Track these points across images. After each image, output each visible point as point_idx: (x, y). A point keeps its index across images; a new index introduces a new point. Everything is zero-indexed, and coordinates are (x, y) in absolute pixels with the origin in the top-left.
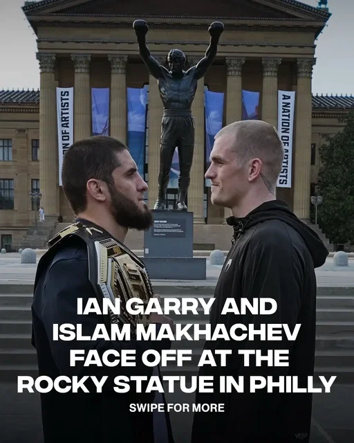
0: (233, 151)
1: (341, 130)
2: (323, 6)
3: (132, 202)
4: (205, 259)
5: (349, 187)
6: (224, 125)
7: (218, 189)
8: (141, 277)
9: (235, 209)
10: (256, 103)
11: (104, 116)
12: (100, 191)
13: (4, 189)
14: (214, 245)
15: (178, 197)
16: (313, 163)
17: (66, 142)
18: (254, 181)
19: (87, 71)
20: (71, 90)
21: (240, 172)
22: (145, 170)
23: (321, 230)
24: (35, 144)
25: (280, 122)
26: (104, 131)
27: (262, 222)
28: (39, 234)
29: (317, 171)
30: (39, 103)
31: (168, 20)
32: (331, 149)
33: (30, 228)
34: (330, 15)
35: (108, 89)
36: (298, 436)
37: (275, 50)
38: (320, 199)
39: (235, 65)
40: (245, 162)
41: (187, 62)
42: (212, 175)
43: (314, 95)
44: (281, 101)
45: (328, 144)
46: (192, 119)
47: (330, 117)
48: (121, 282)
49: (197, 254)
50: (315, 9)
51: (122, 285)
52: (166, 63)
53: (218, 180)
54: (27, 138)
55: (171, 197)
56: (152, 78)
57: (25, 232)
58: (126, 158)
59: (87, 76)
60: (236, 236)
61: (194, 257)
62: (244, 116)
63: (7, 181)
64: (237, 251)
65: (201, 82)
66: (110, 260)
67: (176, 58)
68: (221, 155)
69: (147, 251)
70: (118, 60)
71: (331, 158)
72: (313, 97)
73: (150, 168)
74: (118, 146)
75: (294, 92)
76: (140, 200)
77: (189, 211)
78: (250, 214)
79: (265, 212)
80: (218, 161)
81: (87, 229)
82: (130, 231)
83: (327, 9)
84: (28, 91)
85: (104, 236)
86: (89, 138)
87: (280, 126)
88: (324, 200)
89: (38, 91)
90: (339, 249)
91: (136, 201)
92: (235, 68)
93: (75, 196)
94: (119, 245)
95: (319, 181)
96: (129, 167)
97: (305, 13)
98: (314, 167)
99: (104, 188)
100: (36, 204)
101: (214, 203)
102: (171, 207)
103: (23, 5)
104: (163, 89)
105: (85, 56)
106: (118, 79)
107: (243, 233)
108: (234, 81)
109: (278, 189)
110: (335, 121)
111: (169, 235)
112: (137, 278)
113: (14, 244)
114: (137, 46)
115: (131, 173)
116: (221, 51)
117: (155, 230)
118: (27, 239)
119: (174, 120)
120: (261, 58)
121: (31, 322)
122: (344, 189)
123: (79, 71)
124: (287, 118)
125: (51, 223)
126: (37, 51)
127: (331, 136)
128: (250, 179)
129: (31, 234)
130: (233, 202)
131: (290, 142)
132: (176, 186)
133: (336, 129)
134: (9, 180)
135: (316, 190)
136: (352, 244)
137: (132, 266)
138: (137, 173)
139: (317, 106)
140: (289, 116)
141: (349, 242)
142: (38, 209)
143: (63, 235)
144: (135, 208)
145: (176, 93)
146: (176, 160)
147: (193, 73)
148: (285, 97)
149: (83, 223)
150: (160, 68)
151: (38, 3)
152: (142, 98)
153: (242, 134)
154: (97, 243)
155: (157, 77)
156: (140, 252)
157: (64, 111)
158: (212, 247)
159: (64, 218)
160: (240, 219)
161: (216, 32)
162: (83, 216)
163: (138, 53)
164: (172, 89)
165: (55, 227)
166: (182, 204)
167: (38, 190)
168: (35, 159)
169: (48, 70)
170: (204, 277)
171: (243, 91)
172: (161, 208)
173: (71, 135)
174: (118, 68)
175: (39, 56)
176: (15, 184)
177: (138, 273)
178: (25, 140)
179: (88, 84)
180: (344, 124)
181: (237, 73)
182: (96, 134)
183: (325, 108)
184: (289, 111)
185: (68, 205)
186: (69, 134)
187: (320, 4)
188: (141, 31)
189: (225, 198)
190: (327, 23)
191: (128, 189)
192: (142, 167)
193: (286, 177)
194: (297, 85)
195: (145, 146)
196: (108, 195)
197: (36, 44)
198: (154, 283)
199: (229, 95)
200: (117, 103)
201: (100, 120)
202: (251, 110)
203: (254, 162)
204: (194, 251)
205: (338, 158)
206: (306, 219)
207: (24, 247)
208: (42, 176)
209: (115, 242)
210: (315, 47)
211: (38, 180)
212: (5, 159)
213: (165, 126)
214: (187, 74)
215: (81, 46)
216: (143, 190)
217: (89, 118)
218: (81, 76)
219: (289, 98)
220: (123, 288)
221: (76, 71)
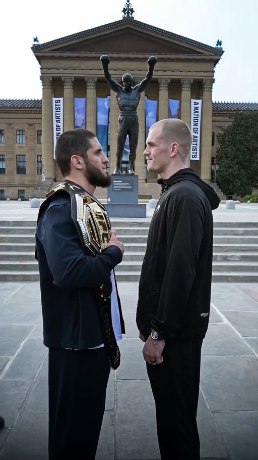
0: (161, 138)
1: (231, 124)
2: (219, 46)
3: (98, 170)
4: (146, 205)
5: (236, 159)
6: (157, 120)
7: (152, 162)
8: (104, 217)
9: (162, 174)
10: (178, 108)
11: (82, 115)
12: (79, 163)
13: (20, 161)
14: (151, 196)
15: (129, 166)
16: (213, 144)
17: (59, 132)
18: (174, 156)
19: (72, 87)
20: (61, 99)
21: (165, 151)
22: (108, 149)
23: (218, 186)
24: (39, 133)
25: (192, 119)
26: (82, 125)
27: (179, 182)
28: (42, 189)
29: (216, 150)
30: (41, 108)
31: (122, 56)
32: (224, 135)
33: (36, 185)
34: (223, 52)
35: (85, 99)
36: (202, 315)
37: (189, 74)
38: (217, 167)
39: (164, 83)
40: (168, 145)
41: (134, 82)
42: (147, 153)
43: (214, 102)
44: (193, 106)
45: (222, 132)
46: (137, 117)
47: (223, 116)
48: (91, 220)
49: (141, 202)
50: (214, 48)
51: (92, 222)
52: (121, 83)
53: (151, 156)
54: (34, 129)
55: (124, 166)
56: (112, 91)
57: (33, 189)
58: (95, 143)
59: (72, 91)
60: (163, 191)
61: (139, 204)
62: (170, 116)
63: (22, 156)
64: (163, 200)
65: (143, 94)
66: (85, 206)
67: (127, 79)
68: (153, 141)
69: (109, 200)
70: (91, 80)
71: (224, 141)
72: (213, 103)
73: (111, 148)
74: (91, 135)
75: (201, 100)
76: (104, 169)
77: (135, 175)
78: (171, 177)
79: (181, 175)
80: (151, 144)
81: (71, 186)
82: (97, 188)
83: (222, 48)
84: (35, 100)
85: (81, 191)
86: (72, 130)
87: (192, 122)
88: (220, 168)
89: (41, 100)
90: (230, 198)
91: (101, 170)
92: (164, 85)
93: (64, 166)
94: (90, 196)
95: (217, 156)
96: (97, 148)
97: (208, 51)
98: (213, 147)
99: (81, 160)
100: (40, 171)
101: (150, 170)
102: (124, 172)
103: (32, 46)
104: (119, 99)
105: (70, 78)
106: (91, 92)
107: (167, 189)
108: (163, 93)
109: (191, 161)
110: (227, 119)
111: (123, 190)
112: (101, 217)
113: (26, 195)
114: (103, 72)
115: (98, 152)
116: (155, 75)
117: (114, 187)
118: (34, 192)
119: (126, 118)
120: (180, 79)
121: (35, 245)
122: (232, 160)
123: (67, 87)
124: (197, 116)
125: (50, 183)
126: (40, 75)
127: (224, 128)
128: (172, 156)
129: (37, 189)
130: (161, 170)
131: (199, 131)
132: (128, 159)
133: (228, 123)
134: (23, 155)
135: (215, 162)
136: (237, 196)
137: (99, 210)
138: (102, 152)
139: (215, 109)
140: (198, 115)
141: (236, 194)
142: (41, 174)
143: (56, 190)
144: (101, 173)
145: (127, 101)
146: (127, 143)
147: (138, 89)
148: (195, 103)
149: (68, 183)
150: (117, 86)
151: (41, 45)
152: (106, 103)
153: (166, 127)
154: (77, 195)
155: (115, 91)
156: (104, 201)
157: (57, 113)
158: (150, 197)
159: (57, 179)
160: (165, 180)
161: (152, 63)
162: (68, 178)
163: (104, 76)
164: (124, 98)
165: (52, 185)
166: (131, 170)
167: (41, 162)
168: (39, 142)
169: (47, 87)
170: (145, 216)
171: (170, 100)
172: (118, 173)
173: (62, 128)
174: (91, 86)
175: (42, 78)
176: (27, 158)
177: (102, 214)
178: (33, 130)
179: (72, 95)
180: (232, 120)
181: (165, 88)
182: (78, 127)
183: (220, 110)
184: (198, 112)
185: (59, 171)
186: (60, 127)
187: (217, 45)
188: (105, 62)
189: (156, 167)
190: (221, 57)
191: (96, 162)
192: (106, 147)
193: (196, 153)
194: (202, 95)
195: (108, 134)
196: (84, 165)
197: (40, 70)
198: (112, 220)
199: (160, 102)
200: (90, 108)
201: (80, 117)
202: (174, 111)
203: (174, 145)
204: (139, 200)
205: (229, 142)
206: (209, 180)
207: (32, 198)
208: (44, 153)
209: (89, 195)
210: (214, 72)
211: (41, 156)
212: (21, 142)
213: (120, 122)
214: (134, 89)
215: (67, 71)
216: (106, 163)
217: (73, 117)
218: (68, 91)
219: (198, 104)
220: (92, 223)
221: (65, 87)
